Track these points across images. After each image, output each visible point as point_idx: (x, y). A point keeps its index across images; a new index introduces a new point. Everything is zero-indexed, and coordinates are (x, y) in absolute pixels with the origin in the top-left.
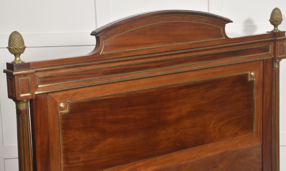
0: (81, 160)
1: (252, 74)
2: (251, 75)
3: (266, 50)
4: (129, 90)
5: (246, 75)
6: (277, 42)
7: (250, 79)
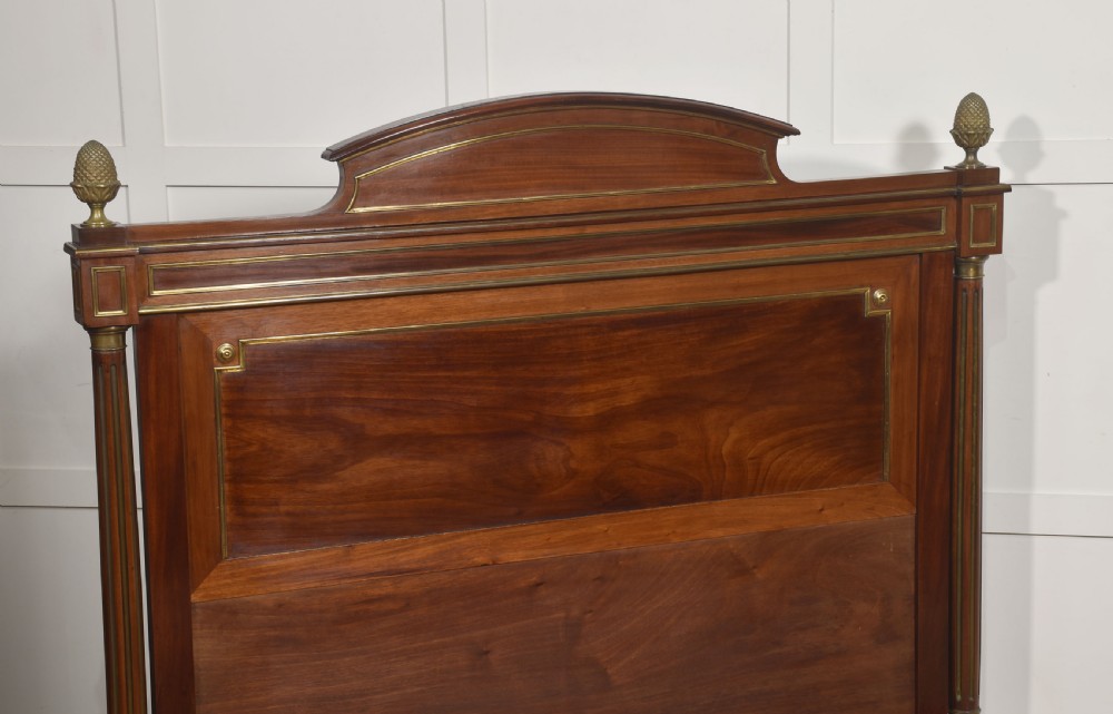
0: (283, 509)
1: (878, 295)
2: (874, 300)
3: (929, 223)
4: (440, 321)
5: (859, 299)
6: (965, 201)
7: (869, 311)
